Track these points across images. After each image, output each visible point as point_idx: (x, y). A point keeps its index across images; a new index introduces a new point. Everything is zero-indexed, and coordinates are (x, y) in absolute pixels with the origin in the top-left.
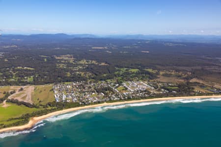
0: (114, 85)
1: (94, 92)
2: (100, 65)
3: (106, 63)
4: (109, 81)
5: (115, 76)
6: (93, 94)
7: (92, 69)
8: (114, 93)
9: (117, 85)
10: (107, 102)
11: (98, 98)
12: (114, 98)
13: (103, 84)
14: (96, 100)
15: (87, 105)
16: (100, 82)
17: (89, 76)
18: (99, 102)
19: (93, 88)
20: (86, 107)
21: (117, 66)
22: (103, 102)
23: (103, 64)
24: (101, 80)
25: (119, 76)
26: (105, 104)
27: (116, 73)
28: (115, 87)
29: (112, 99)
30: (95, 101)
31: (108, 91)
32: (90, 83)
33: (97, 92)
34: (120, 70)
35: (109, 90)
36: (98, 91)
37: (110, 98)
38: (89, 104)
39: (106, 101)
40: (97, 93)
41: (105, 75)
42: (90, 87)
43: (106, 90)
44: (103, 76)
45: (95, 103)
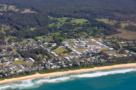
0: (49, 46)
1: (18, 57)
2: (22, 12)
3: (33, 9)
4: (40, 38)
5: (50, 30)
6: (17, 59)
7: (9, 19)
8: (49, 57)
9: (54, 45)
10: (40, 72)
11: (25, 66)
12: (51, 66)
13: (31, 43)
14: (21, 69)
15: (7, 77)
16: (25, 41)
17: (5, 31)
18: (27, 73)
19: (14, 51)
20: (6, 80)
21: (51, 14)
22: (33, 73)
23: (27, 11)
24: (27, 37)
25: (56, 31)
26: (37, 75)
27: (50, 25)
28: (51, 48)
29: (49, 68)
30: (20, 71)
31: (40, 56)
32: (10, 42)
33: (22, 56)
34: (58, 21)
35: (41, 53)
36: (24, 56)
37: (44, 66)
38: (11, 76)
39: (38, 71)
40: (22, 59)
41: (32, 29)
42: (10, 50)
43: (37, 53)
44: (31, 31)
45: (21, 74)
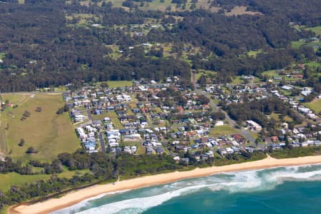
0: (295, 93)
1: (221, 119)
2: (228, 14)
3: (252, 6)
4: (273, 76)
5: (296, 56)
6: (220, 123)
7: (198, 29)
8: (296, 121)
9: (307, 91)
10: (276, 155)
11: (241, 140)
12: (301, 140)
13: (252, 87)
14: (231, 145)
15: (200, 165)
16: (237, 81)
17: (191, 58)
18: (246, 156)
19: (213, 105)
20: (197, 171)
21: (297, 19)
22: (259, 155)
23: (239, 11)
24: (241, 73)
25: (309, 58)
26: (269, 161)
27: (296, 45)
28: (298, 98)
29: (295, 144)
30: (229, 149)
31: (274, 116)
33: (233, 117)
34: (313, 34)
35: (276, 109)
36: (237, 115)
37: (285, 139)
38: (209, 162)
39: (270, 151)
40: (233, 123)
41: (252, 54)
42: (202, 101)
43: (267, 111)
45: (231, 158)
